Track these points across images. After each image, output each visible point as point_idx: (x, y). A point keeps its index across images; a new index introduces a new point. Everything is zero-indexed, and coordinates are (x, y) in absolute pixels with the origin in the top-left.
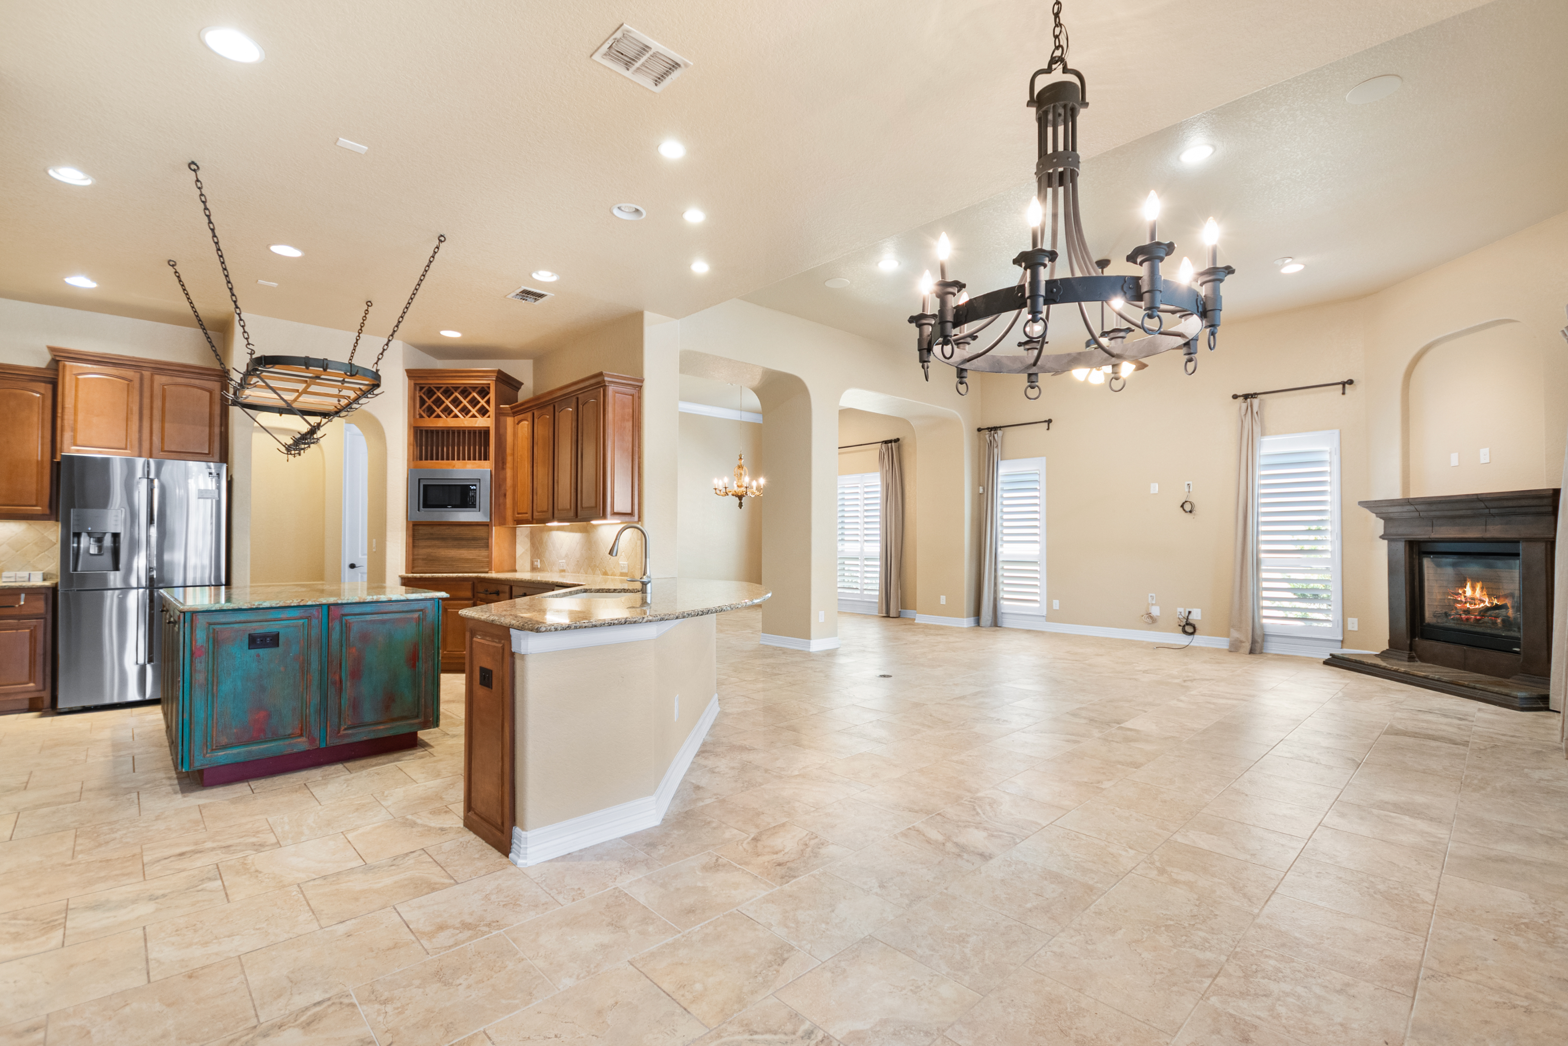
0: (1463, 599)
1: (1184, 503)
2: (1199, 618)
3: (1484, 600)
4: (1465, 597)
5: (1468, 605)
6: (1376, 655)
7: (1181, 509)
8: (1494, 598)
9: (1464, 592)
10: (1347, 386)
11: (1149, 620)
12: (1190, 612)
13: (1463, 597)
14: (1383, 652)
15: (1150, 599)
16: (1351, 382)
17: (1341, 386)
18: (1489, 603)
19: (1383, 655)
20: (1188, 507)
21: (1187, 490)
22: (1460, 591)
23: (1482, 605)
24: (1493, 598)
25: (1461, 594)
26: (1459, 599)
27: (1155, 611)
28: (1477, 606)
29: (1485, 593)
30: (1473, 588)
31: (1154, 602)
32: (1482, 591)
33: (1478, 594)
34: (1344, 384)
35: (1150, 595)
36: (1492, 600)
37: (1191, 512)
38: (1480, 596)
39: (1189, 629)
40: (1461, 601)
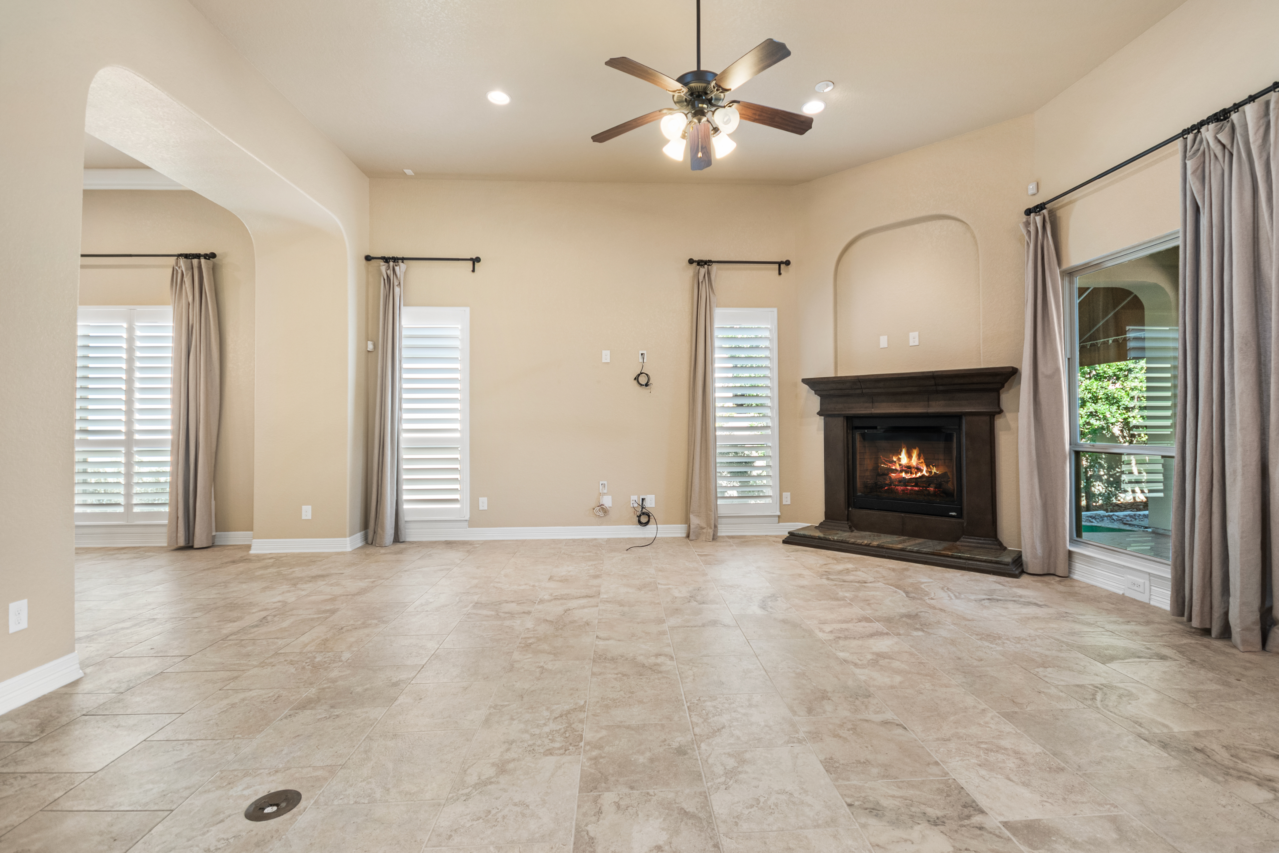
0: (898, 468)
1: (639, 375)
2: (653, 505)
3: (922, 468)
4: (900, 465)
5: (903, 475)
6: (816, 527)
7: (636, 381)
8: (933, 466)
9: (899, 459)
10: (782, 266)
11: (601, 514)
12: (643, 499)
13: (897, 465)
14: (821, 524)
15: (601, 487)
16: (788, 263)
17: (777, 266)
18: (927, 472)
19: (821, 526)
20: (643, 380)
21: (641, 360)
22: (895, 459)
23: (919, 474)
24: (931, 466)
25: (895, 462)
26: (894, 468)
27: (607, 501)
28: (914, 476)
29: (922, 460)
30: (910, 456)
31: (605, 491)
32: (919, 459)
33: (914, 462)
34: (780, 263)
35: (601, 483)
36: (930, 468)
37: (647, 385)
38: (917, 464)
39: (644, 519)
40: (896, 470)
